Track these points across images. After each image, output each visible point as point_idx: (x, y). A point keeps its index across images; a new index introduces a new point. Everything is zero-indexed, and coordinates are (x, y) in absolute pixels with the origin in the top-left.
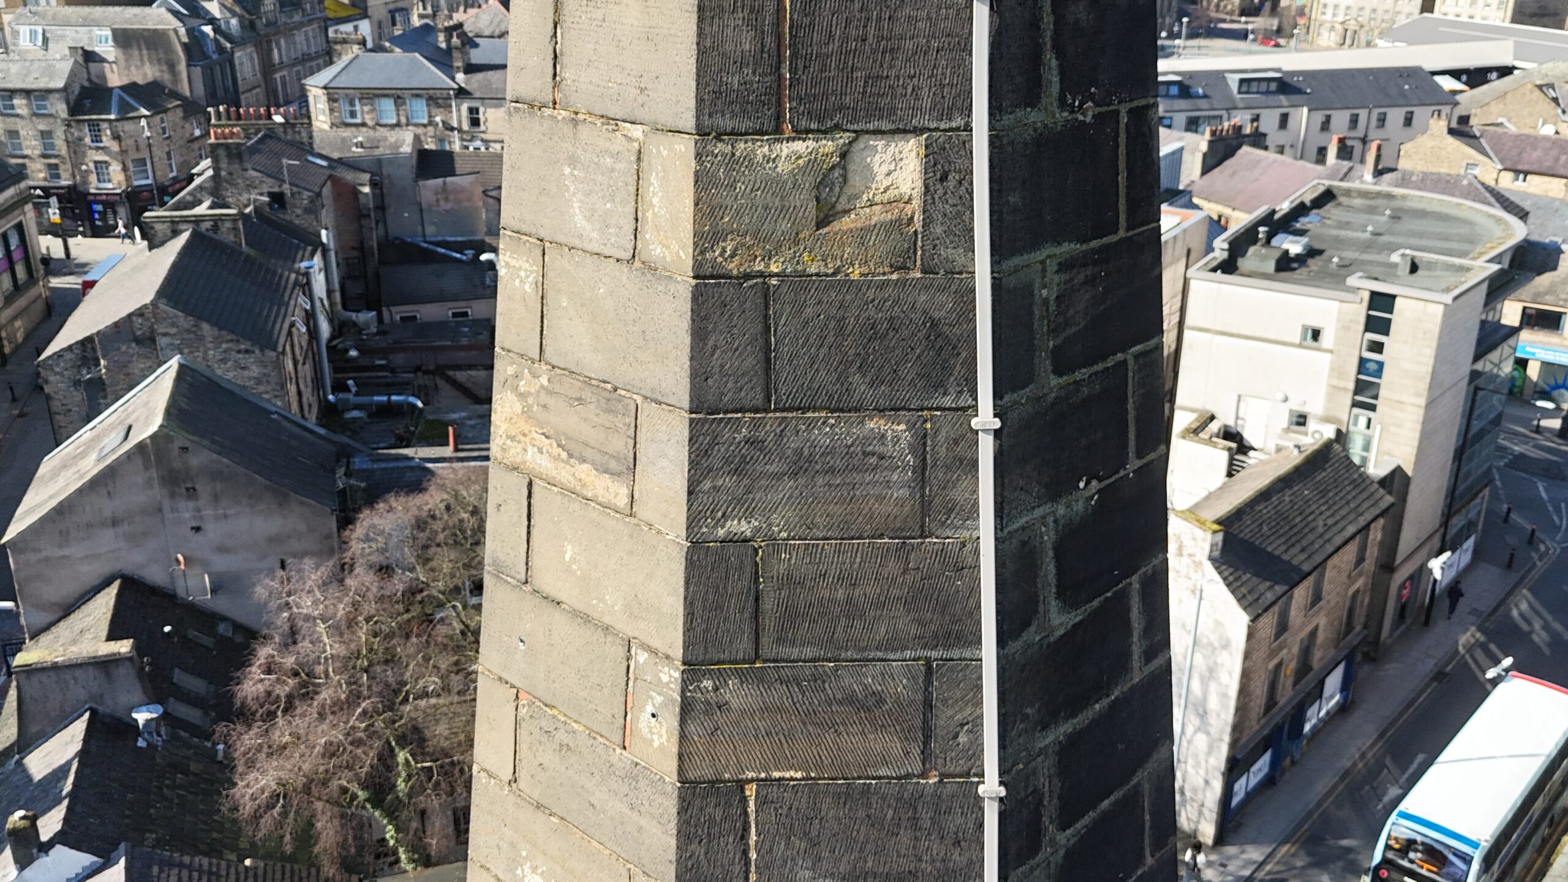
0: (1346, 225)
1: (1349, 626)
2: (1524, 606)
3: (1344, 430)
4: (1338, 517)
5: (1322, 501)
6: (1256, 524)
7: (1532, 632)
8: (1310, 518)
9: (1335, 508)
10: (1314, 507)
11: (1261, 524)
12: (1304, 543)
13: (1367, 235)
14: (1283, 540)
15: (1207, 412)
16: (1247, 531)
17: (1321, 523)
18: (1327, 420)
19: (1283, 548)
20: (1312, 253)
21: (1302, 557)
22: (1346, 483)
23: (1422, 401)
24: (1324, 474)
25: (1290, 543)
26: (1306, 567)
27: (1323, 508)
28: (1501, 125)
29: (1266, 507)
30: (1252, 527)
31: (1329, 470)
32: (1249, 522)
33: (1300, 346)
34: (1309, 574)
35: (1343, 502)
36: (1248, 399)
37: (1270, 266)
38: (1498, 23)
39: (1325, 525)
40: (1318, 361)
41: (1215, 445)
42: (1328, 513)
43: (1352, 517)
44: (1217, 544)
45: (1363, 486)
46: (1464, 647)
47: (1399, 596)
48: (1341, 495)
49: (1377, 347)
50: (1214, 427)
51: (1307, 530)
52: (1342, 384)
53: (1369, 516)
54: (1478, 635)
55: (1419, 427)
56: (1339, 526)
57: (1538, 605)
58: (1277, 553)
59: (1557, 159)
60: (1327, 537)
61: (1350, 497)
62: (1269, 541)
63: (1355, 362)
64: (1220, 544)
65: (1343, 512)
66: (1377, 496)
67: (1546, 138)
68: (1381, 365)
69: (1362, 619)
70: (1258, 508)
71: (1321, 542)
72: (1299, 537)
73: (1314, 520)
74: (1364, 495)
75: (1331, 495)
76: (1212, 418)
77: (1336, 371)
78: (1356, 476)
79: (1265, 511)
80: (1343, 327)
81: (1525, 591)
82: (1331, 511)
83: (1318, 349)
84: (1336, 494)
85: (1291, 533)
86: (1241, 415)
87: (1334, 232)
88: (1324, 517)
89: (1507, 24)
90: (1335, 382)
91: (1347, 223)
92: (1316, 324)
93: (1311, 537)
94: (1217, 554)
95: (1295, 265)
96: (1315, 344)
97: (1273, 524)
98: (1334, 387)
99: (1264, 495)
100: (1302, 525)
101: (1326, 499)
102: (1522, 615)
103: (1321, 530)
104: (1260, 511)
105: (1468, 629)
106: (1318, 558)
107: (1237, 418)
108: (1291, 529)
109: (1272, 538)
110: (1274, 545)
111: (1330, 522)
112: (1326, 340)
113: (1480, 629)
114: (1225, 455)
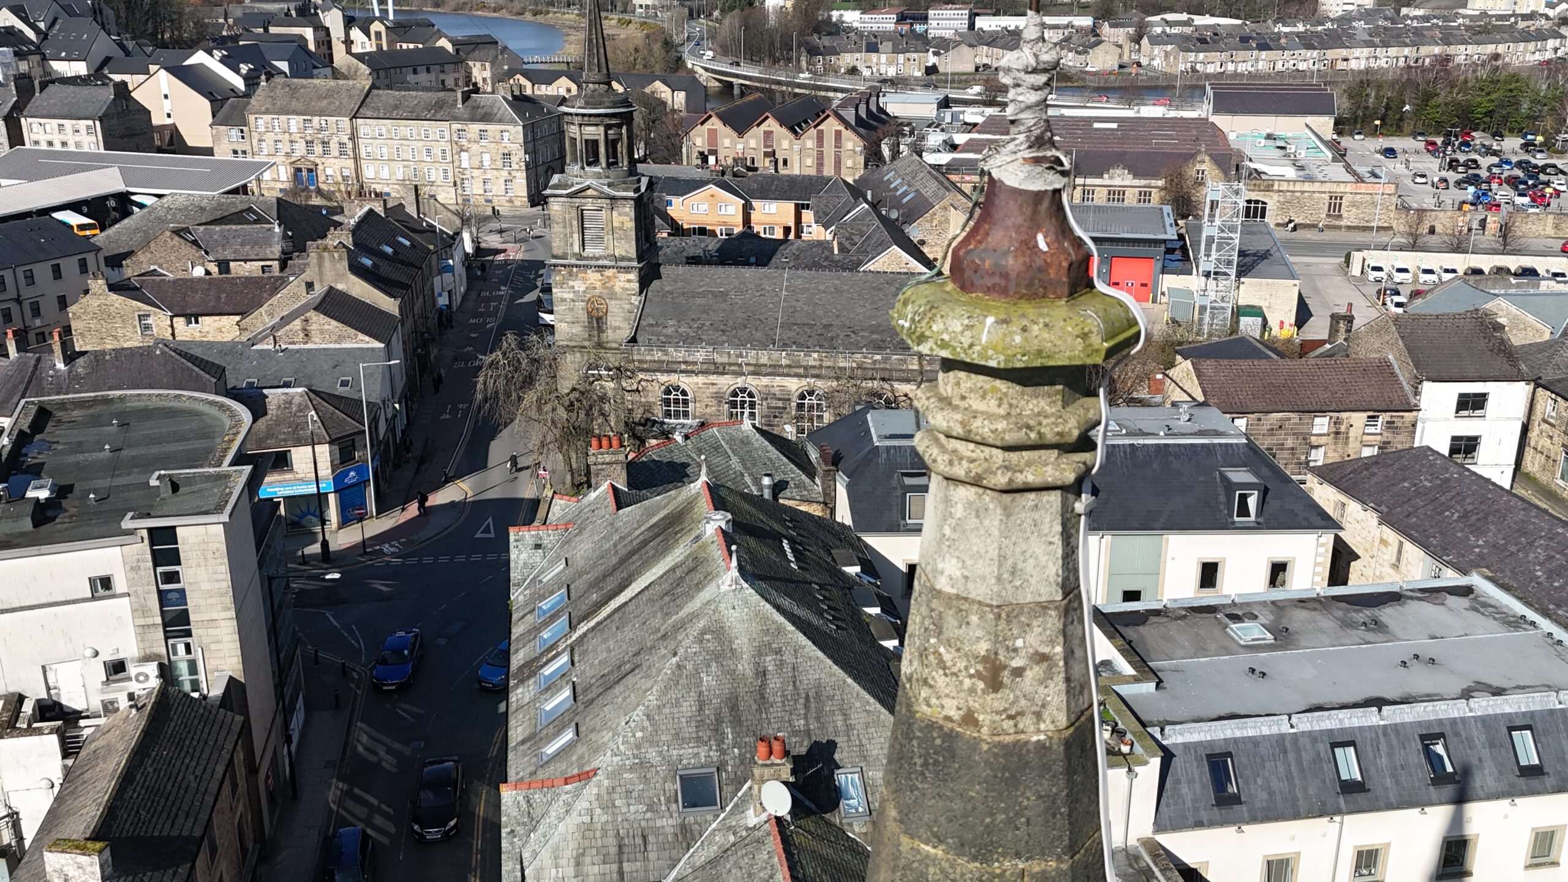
0: (78, 447)
1: (244, 850)
2: (364, 739)
3: (166, 662)
4: (203, 763)
5: (183, 754)
6: (133, 813)
7: (380, 760)
8: (180, 778)
9: (197, 754)
10: (179, 763)
11: (138, 811)
12: (185, 807)
13: (107, 454)
14: (165, 815)
15: (13, 694)
16: (127, 826)
17: (192, 777)
18: (146, 659)
19: (168, 825)
20: (62, 492)
21: (189, 824)
22: (196, 722)
23: (232, 614)
24: (173, 724)
25: (173, 815)
26: (198, 833)
27: (187, 761)
28: (153, 273)
29: (134, 791)
30: (131, 818)
31: (176, 717)
32: (125, 816)
33: (94, 598)
34: (202, 838)
35: (202, 744)
36: (54, 667)
37: (27, 524)
38: (94, 149)
39: (196, 777)
40: (118, 608)
41: (39, 732)
42: (193, 764)
43: (215, 756)
44: (107, 861)
45: (212, 717)
46: (334, 803)
47: (267, 787)
48: (197, 737)
49: (172, 577)
50: (28, 708)
51: (182, 792)
52: (150, 621)
53: (229, 746)
54: (341, 785)
55: (237, 637)
56: (209, 770)
57: (374, 733)
58: (165, 833)
59: (219, 298)
60: (202, 789)
61: (205, 735)
62: (152, 825)
63: (155, 597)
64: (110, 859)
65: (205, 756)
66: (228, 721)
67: (200, 279)
68: (182, 592)
69: (252, 836)
70: (127, 796)
71: (199, 796)
72: (177, 803)
73: (184, 778)
74: (216, 728)
75: (187, 742)
76: (21, 699)
77: (139, 610)
78: (201, 711)
79: (135, 795)
80: (132, 569)
81: (359, 724)
82: (195, 759)
83: (114, 596)
84: (193, 738)
85: (169, 804)
86: (51, 685)
87: (72, 459)
88: (191, 770)
89: (102, 150)
90: (142, 622)
91: (80, 443)
92: (102, 573)
93: (189, 797)
94: (109, 870)
95: (50, 513)
96: (107, 593)
97: (149, 804)
98: (143, 626)
99: (127, 778)
100: (175, 789)
101: (185, 749)
102: (366, 748)
103: (194, 785)
104: (131, 797)
105: (331, 784)
106: (204, 817)
107: (48, 689)
108: (167, 799)
109: (154, 819)
110: (159, 827)
111: (198, 772)
112: (120, 584)
113: (340, 778)
114: (54, 738)
